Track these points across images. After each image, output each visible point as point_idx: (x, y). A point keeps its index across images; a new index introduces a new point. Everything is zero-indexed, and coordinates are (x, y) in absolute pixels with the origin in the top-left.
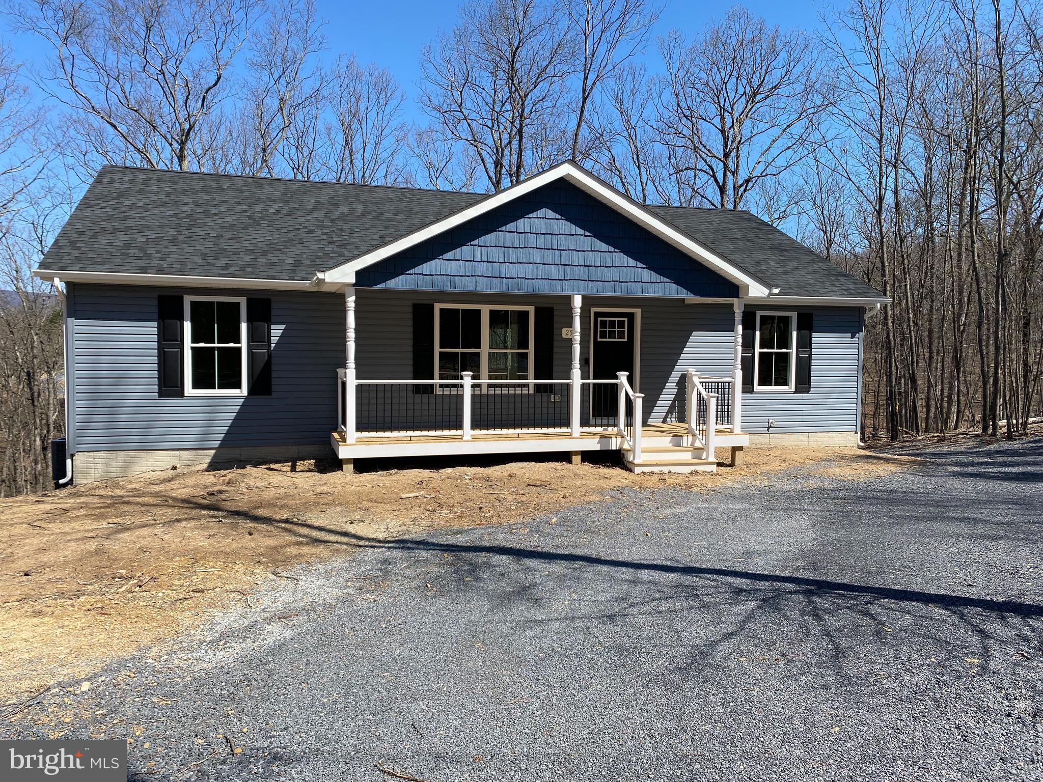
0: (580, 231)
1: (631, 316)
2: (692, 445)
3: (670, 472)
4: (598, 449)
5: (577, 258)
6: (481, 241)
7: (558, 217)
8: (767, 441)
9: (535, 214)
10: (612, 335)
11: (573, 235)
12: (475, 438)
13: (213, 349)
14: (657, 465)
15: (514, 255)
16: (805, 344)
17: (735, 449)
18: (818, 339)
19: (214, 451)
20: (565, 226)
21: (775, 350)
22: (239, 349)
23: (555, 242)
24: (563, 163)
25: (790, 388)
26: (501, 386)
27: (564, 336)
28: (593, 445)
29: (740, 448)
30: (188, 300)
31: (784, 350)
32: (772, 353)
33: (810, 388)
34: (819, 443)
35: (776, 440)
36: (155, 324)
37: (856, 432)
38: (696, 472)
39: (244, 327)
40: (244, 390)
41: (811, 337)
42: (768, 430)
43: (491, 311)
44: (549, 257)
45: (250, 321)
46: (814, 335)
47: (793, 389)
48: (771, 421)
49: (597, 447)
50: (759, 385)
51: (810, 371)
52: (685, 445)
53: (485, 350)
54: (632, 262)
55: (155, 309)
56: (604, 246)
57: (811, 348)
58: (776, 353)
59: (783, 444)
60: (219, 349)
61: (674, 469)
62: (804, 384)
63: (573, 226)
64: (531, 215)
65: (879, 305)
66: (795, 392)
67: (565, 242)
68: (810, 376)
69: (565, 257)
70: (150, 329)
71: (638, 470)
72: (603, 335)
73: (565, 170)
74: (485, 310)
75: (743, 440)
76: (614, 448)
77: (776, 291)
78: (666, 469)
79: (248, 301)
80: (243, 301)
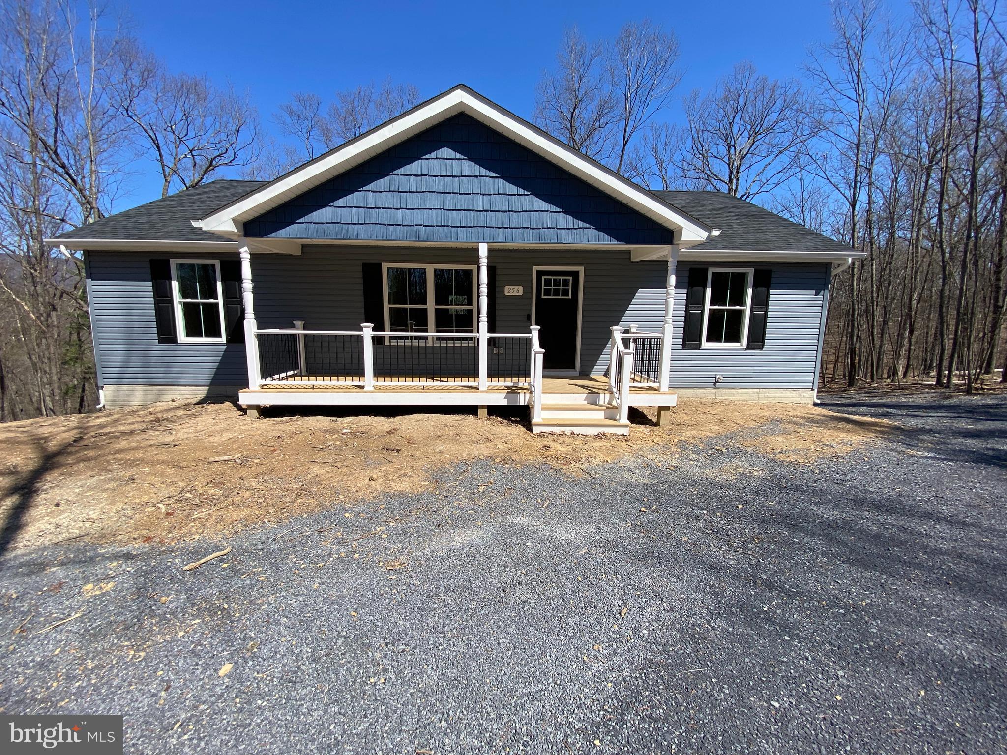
0: (484, 172)
1: (575, 275)
2: (609, 403)
3: (573, 433)
4: (506, 404)
5: (480, 203)
6: (374, 186)
7: (459, 156)
8: (712, 395)
9: (433, 155)
10: (556, 293)
11: (477, 177)
12: (378, 389)
13: (198, 304)
14: (558, 425)
15: (410, 201)
16: (761, 301)
17: (661, 409)
18: (776, 296)
19: (207, 388)
20: (468, 167)
21: (727, 307)
22: (217, 304)
23: (456, 185)
24: (454, 88)
25: (742, 345)
26: (406, 338)
27: (506, 293)
28: (501, 400)
29: (667, 408)
30: (174, 263)
31: (738, 307)
32: (724, 311)
33: (763, 345)
34: (770, 399)
35: (723, 394)
36: (150, 283)
37: (813, 390)
38: (604, 434)
39: (219, 285)
40: (223, 339)
41: (768, 295)
42: (715, 385)
43: (436, 270)
44: (450, 201)
45: (223, 281)
46: (772, 292)
47: (745, 345)
48: (718, 376)
49: (504, 402)
50: (708, 340)
51: (765, 328)
52: (601, 403)
53: (431, 306)
54: (545, 205)
55: (149, 271)
56: (513, 189)
57: (767, 305)
58: (728, 310)
59: (731, 398)
60: (203, 304)
61: (577, 430)
62: (757, 340)
63: (477, 167)
64: (428, 156)
65: (850, 260)
66: (746, 349)
67: (467, 185)
68: (764, 333)
69: (467, 202)
70: (147, 287)
71: (536, 430)
72: (547, 293)
73: (458, 97)
74: (430, 269)
75: (670, 400)
76: (522, 403)
77: (716, 233)
78: (568, 430)
79: (222, 263)
80: (217, 263)
